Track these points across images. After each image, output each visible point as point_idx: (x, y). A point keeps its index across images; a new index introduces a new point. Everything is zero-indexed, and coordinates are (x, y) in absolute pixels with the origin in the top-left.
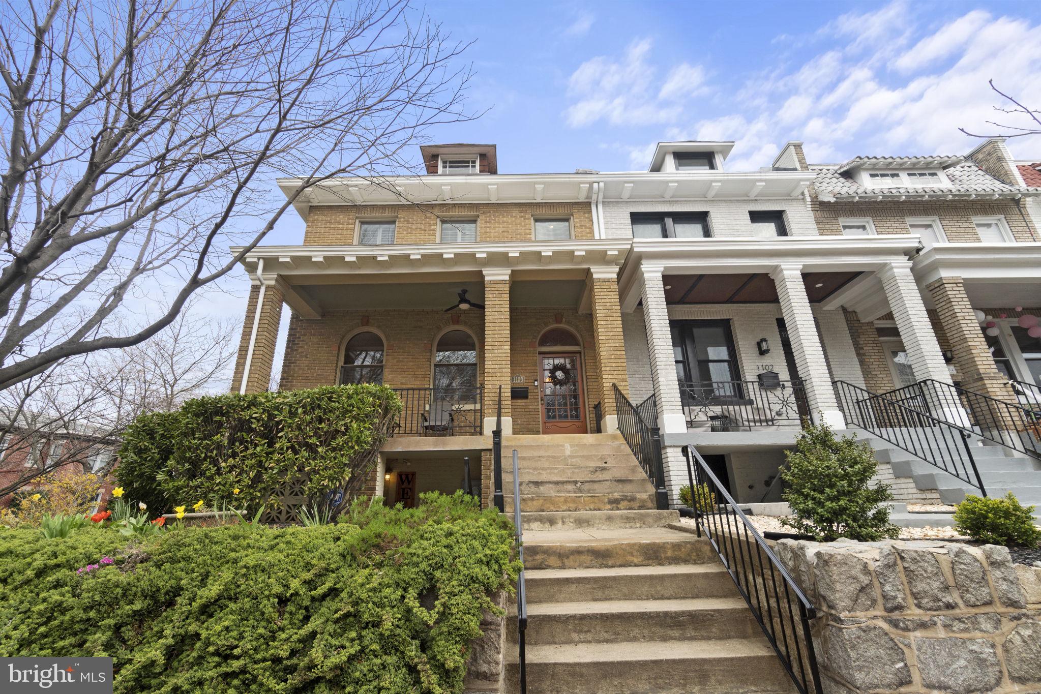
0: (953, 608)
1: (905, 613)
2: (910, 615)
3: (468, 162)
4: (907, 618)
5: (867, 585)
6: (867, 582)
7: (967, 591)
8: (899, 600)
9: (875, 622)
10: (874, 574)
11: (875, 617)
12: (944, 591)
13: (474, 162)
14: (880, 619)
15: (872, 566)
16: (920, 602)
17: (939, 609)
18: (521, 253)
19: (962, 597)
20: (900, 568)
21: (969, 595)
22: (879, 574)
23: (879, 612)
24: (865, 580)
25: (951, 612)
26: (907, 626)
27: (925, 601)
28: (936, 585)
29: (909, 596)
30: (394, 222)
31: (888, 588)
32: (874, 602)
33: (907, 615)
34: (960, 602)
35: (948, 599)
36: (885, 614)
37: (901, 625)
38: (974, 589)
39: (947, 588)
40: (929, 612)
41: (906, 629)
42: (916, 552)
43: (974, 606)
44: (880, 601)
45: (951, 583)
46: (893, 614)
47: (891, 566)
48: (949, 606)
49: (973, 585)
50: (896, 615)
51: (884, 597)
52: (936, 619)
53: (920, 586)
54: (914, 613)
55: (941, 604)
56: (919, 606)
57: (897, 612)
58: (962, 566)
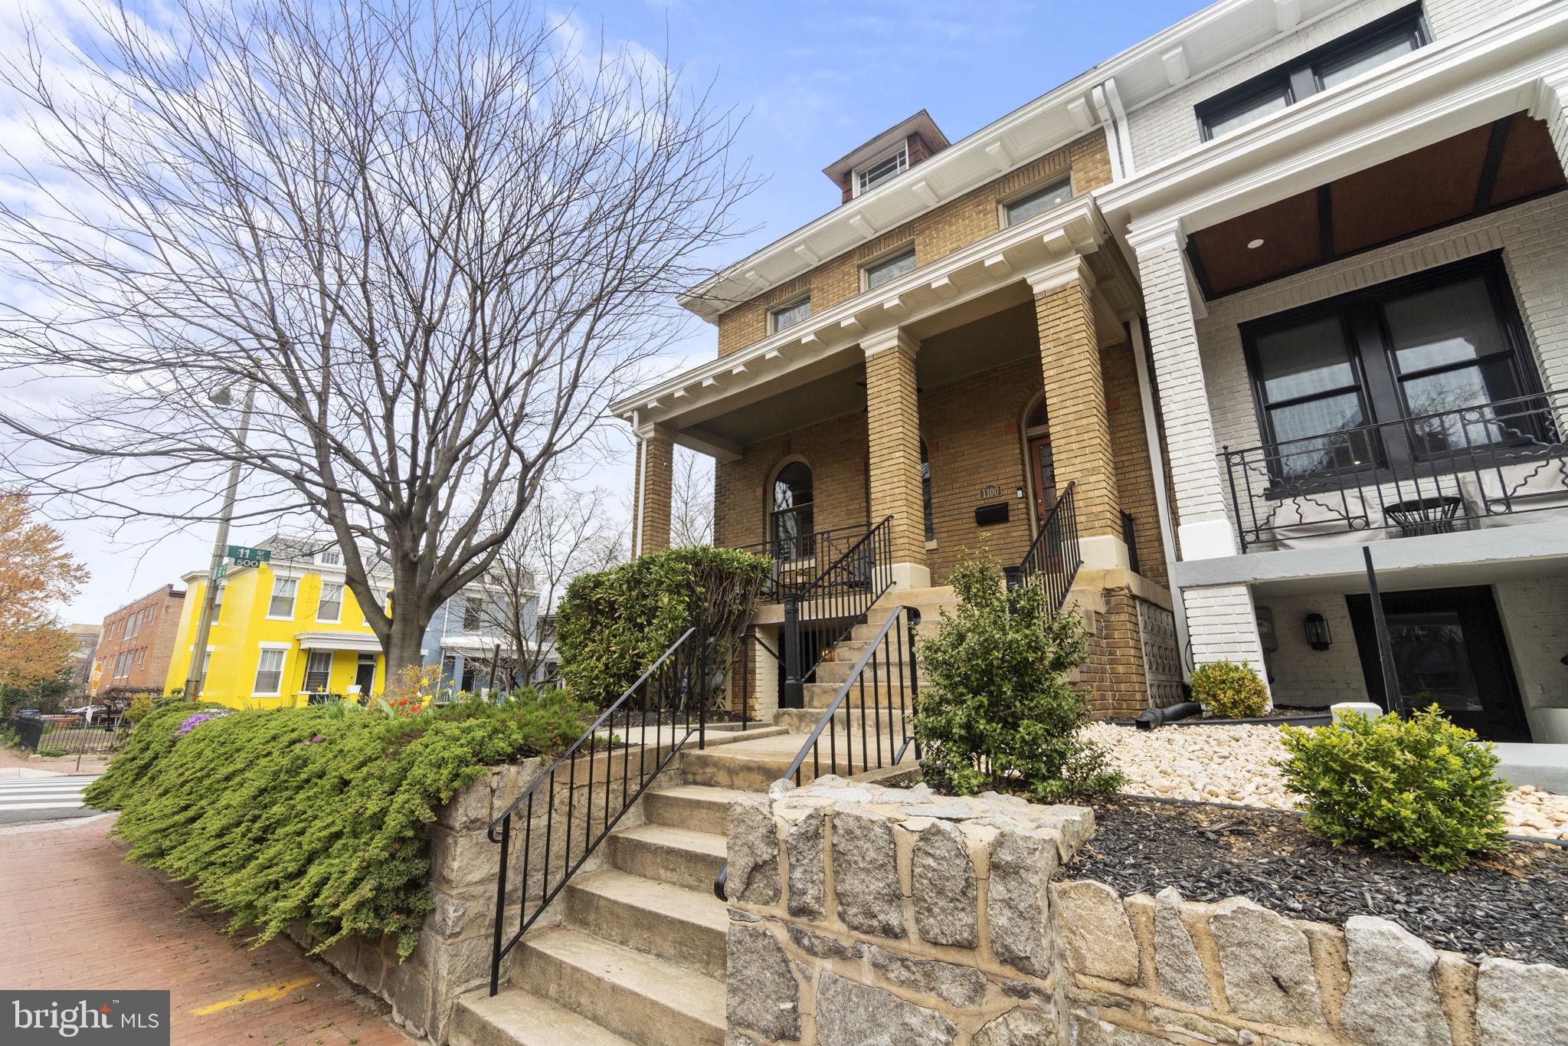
0: (896, 937)
1: (816, 923)
2: (825, 929)
3: (894, 159)
4: (818, 933)
5: (765, 862)
6: (766, 857)
7: (929, 910)
8: (808, 898)
9: (769, 925)
10: (783, 847)
11: (772, 918)
12: (890, 902)
13: (903, 154)
14: (780, 924)
15: (785, 832)
16: (845, 912)
17: (870, 931)
18: (901, 297)
19: (918, 921)
20: (824, 844)
21: (932, 920)
22: (791, 849)
23: (780, 911)
24: (765, 852)
25: (891, 943)
26: (813, 945)
27: (853, 910)
28: (877, 886)
29: (830, 897)
30: (809, 298)
31: (798, 874)
32: (777, 894)
33: (818, 927)
34: (912, 928)
35: (893, 919)
36: (787, 917)
37: (806, 941)
38: (943, 910)
39: (894, 897)
40: (855, 933)
41: (811, 951)
42: (858, 819)
43: (936, 944)
44: (785, 895)
45: (906, 890)
46: (797, 920)
47: (812, 837)
48: (888, 931)
49: (942, 903)
50: (802, 922)
51: (791, 887)
52: (865, 948)
53: (852, 883)
54: (831, 927)
55: (875, 923)
56: (842, 916)
57: (805, 919)
58: (931, 862)
